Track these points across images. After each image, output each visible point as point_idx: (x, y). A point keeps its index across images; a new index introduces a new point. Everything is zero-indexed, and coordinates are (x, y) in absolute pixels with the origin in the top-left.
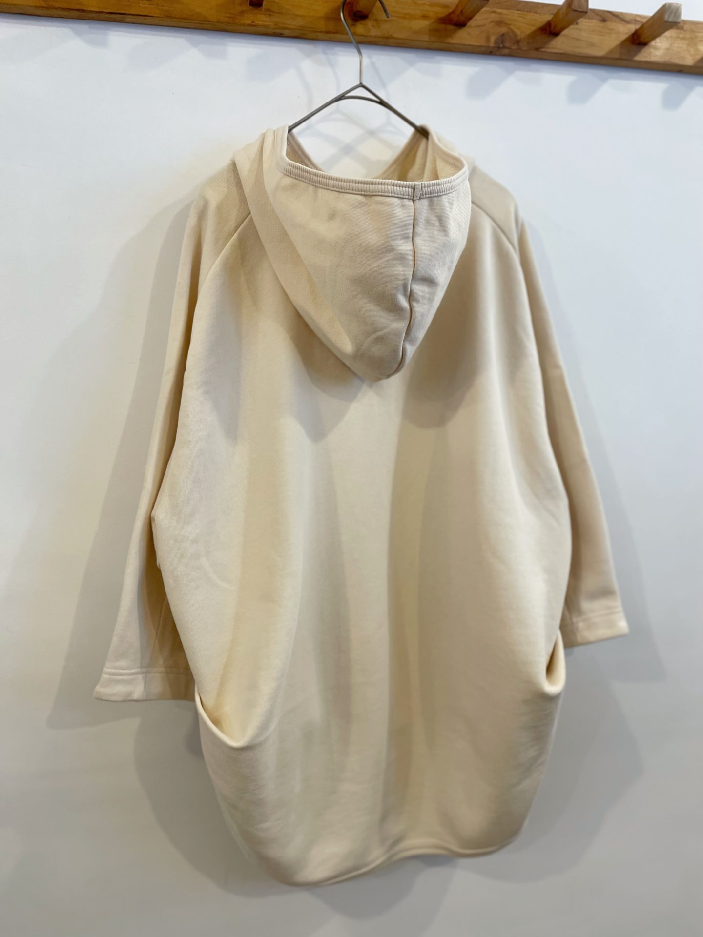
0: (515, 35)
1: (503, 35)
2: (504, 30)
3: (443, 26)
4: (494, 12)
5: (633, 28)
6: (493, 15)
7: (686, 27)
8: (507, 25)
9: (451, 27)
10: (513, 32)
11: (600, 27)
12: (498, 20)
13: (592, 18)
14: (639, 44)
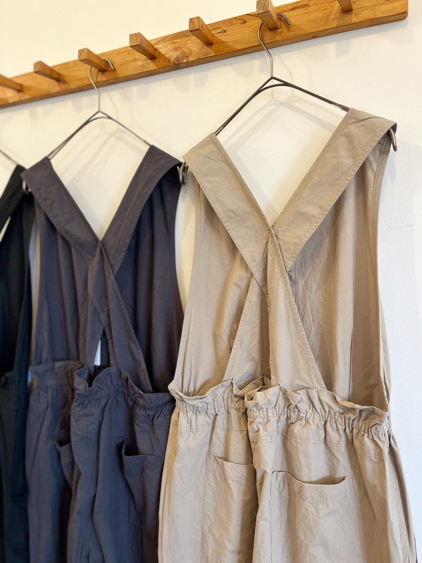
0: (185, 52)
1: (178, 56)
2: (179, 52)
3: (146, 61)
4: (173, 43)
6: (171, 45)
8: (180, 48)
11: (242, 28)
12: (175, 47)
13: (237, 24)
14: (270, 30)
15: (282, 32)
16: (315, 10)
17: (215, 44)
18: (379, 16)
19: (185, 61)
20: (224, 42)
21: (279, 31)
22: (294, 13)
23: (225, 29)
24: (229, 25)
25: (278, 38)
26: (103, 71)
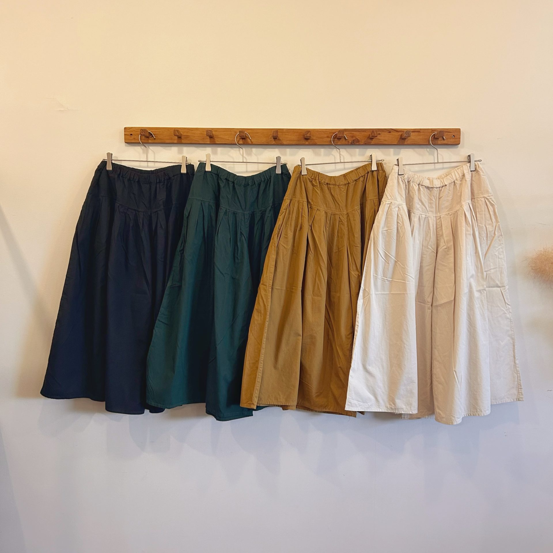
0: (358, 140)
1: (354, 140)
4: (351, 133)
5: (400, 133)
6: (350, 134)
7: (421, 131)
8: (355, 137)
9: (337, 139)
10: (357, 139)
11: (388, 134)
12: (352, 136)
13: (386, 132)
14: (403, 139)
15: (408, 141)
16: (423, 135)
17: (374, 139)
18: (449, 143)
19: (358, 144)
20: (379, 139)
21: (406, 140)
22: (414, 134)
23: (380, 133)
24: (382, 131)
25: (405, 143)
26: (307, 139)
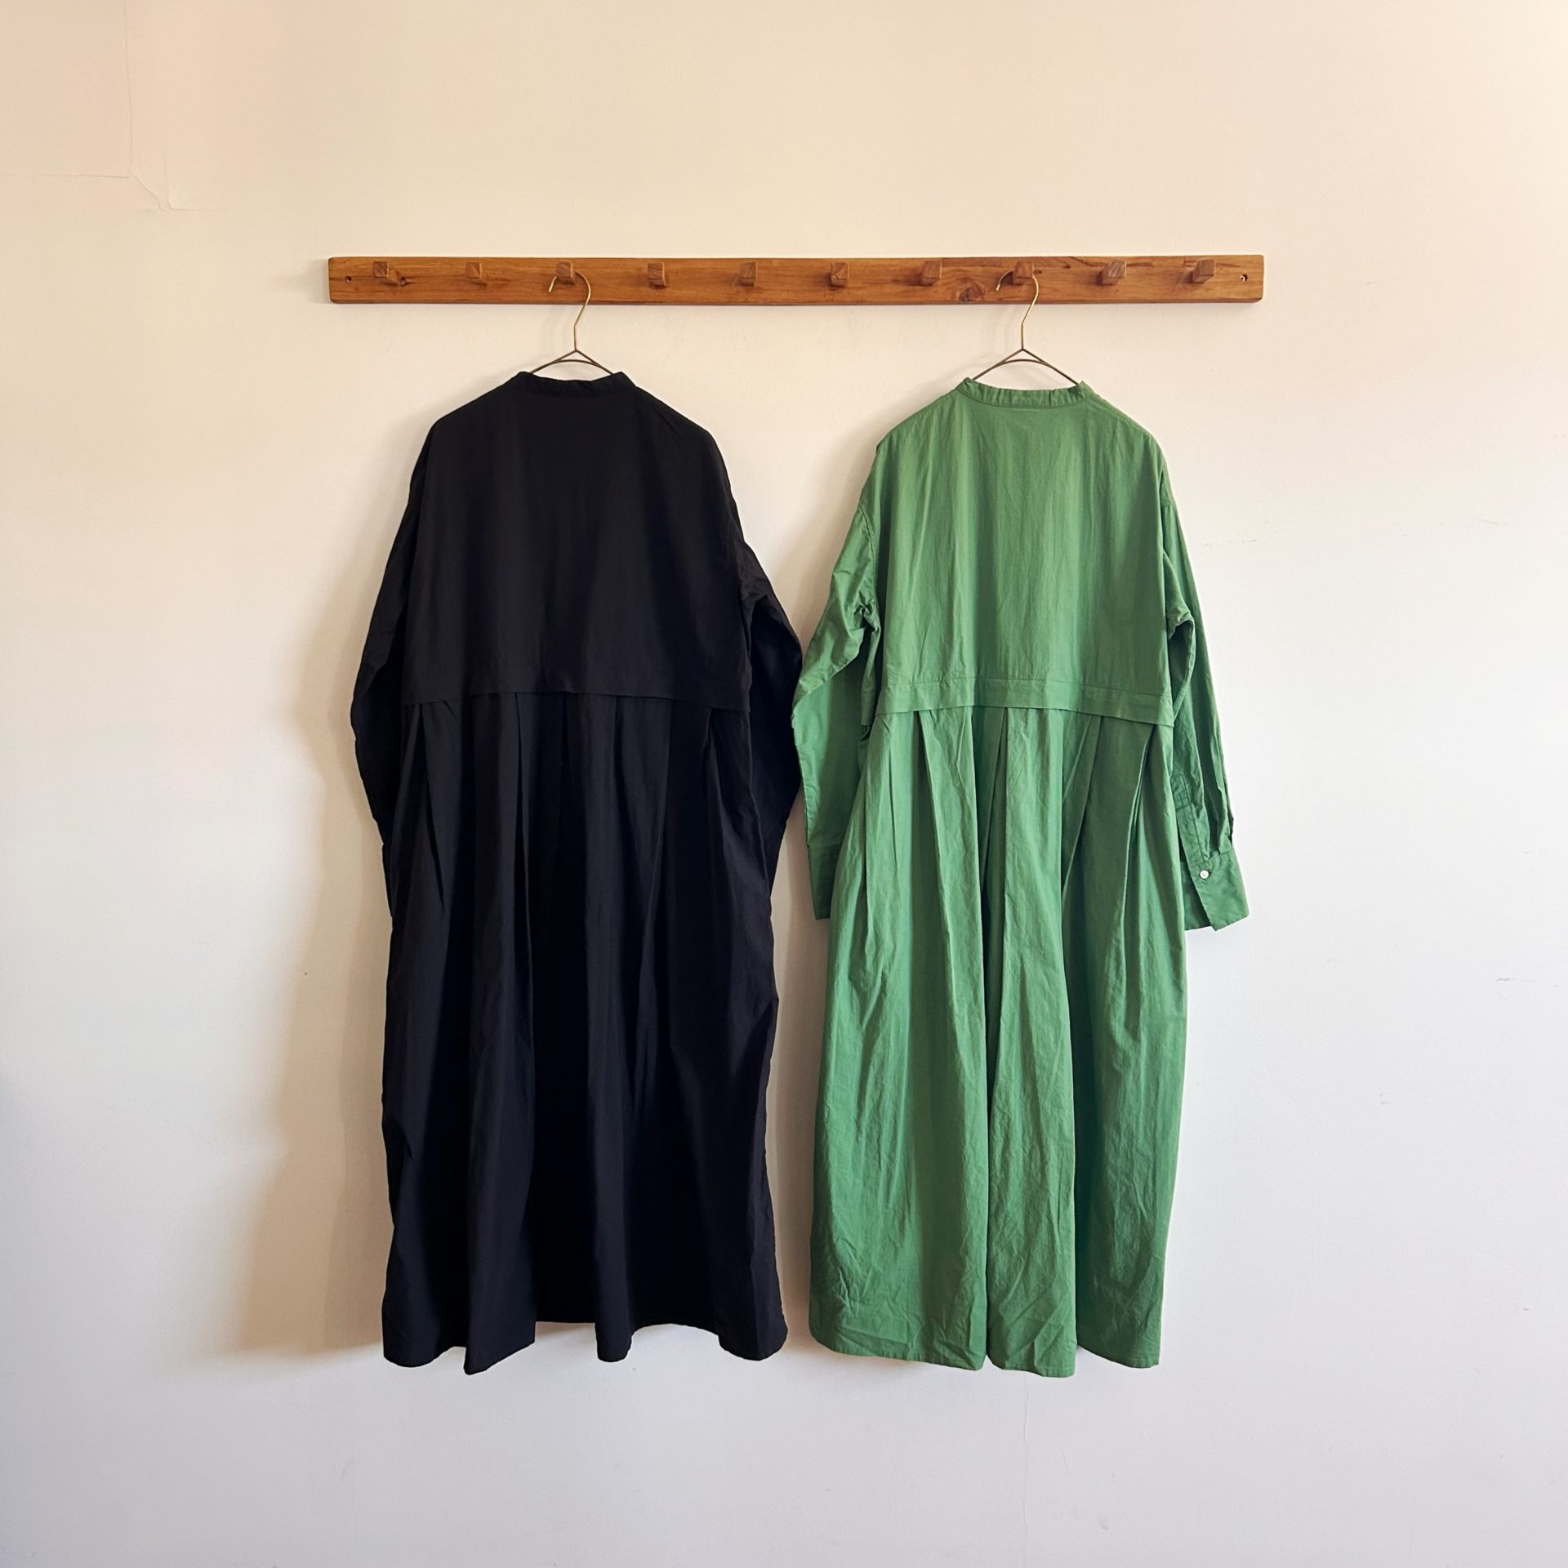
0: (979, 288)
1: (968, 290)
2: (969, 285)
3: (911, 288)
4: (960, 270)
6: (957, 272)
7: (1154, 263)
8: (973, 280)
9: (920, 287)
10: (977, 286)
11: (1063, 273)
12: (963, 276)
13: (1055, 267)
14: (1103, 285)
15: (1117, 291)
16: (1159, 273)
18: (1232, 297)
19: (978, 299)
21: (1114, 288)
22: (1133, 270)
23: (1041, 269)
24: (1046, 264)
